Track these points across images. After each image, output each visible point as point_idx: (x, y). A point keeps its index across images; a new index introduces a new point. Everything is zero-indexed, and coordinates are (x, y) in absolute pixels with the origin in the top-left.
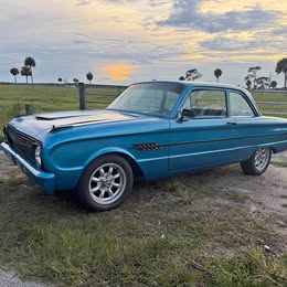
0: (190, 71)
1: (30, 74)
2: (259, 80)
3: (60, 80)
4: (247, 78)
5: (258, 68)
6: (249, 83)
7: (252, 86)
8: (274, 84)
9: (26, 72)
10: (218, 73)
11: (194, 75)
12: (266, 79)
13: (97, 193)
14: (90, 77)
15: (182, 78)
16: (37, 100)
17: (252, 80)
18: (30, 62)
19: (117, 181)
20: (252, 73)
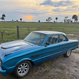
0: (49, 18)
1: (4, 19)
2: (68, 20)
3: (13, 20)
4: (64, 20)
5: (67, 17)
6: (65, 21)
7: (66, 22)
8: (72, 21)
9: (3, 19)
10: (57, 19)
11: (50, 19)
12: (70, 20)
13: (20, 72)
14: (21, 20)
15: (47, 20)
16: (6, 27)
17: (66, 20)
18: (4, 16)
19: (26, 67)
20: (66, 18)
